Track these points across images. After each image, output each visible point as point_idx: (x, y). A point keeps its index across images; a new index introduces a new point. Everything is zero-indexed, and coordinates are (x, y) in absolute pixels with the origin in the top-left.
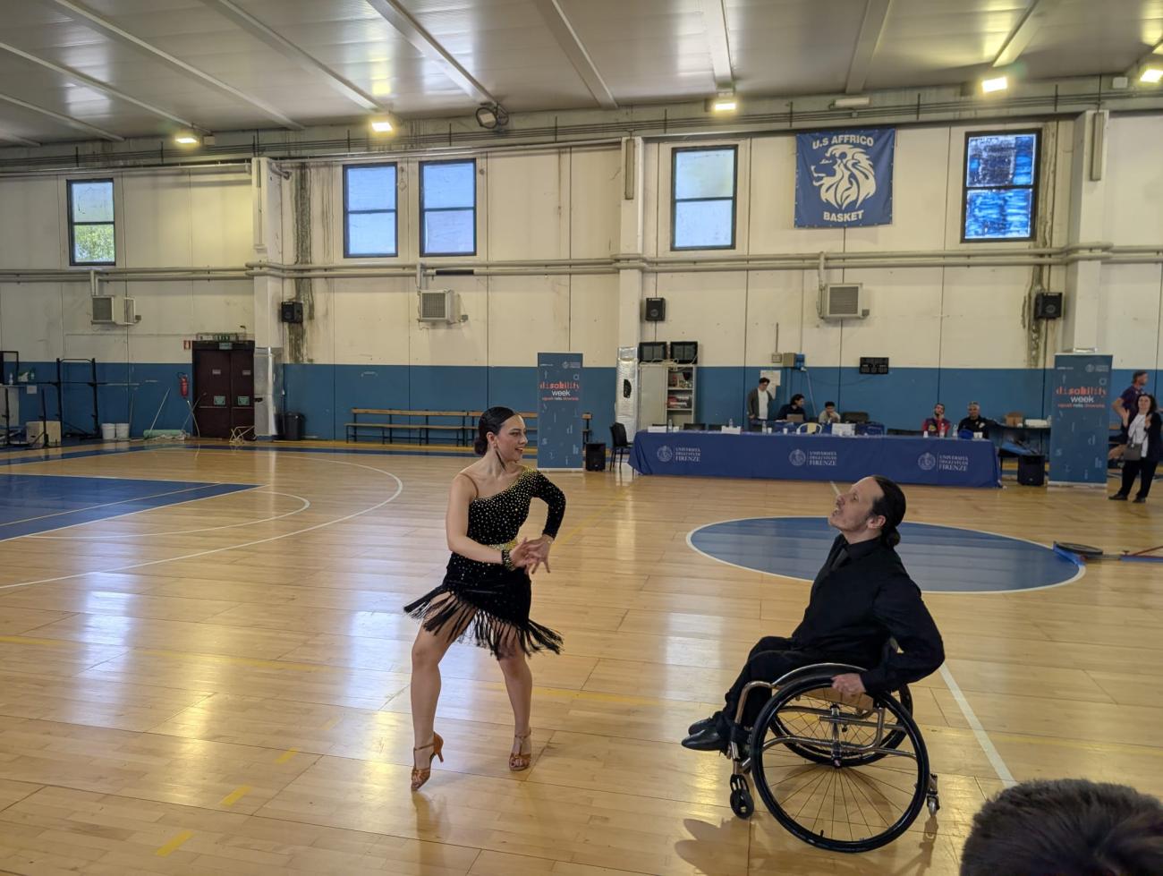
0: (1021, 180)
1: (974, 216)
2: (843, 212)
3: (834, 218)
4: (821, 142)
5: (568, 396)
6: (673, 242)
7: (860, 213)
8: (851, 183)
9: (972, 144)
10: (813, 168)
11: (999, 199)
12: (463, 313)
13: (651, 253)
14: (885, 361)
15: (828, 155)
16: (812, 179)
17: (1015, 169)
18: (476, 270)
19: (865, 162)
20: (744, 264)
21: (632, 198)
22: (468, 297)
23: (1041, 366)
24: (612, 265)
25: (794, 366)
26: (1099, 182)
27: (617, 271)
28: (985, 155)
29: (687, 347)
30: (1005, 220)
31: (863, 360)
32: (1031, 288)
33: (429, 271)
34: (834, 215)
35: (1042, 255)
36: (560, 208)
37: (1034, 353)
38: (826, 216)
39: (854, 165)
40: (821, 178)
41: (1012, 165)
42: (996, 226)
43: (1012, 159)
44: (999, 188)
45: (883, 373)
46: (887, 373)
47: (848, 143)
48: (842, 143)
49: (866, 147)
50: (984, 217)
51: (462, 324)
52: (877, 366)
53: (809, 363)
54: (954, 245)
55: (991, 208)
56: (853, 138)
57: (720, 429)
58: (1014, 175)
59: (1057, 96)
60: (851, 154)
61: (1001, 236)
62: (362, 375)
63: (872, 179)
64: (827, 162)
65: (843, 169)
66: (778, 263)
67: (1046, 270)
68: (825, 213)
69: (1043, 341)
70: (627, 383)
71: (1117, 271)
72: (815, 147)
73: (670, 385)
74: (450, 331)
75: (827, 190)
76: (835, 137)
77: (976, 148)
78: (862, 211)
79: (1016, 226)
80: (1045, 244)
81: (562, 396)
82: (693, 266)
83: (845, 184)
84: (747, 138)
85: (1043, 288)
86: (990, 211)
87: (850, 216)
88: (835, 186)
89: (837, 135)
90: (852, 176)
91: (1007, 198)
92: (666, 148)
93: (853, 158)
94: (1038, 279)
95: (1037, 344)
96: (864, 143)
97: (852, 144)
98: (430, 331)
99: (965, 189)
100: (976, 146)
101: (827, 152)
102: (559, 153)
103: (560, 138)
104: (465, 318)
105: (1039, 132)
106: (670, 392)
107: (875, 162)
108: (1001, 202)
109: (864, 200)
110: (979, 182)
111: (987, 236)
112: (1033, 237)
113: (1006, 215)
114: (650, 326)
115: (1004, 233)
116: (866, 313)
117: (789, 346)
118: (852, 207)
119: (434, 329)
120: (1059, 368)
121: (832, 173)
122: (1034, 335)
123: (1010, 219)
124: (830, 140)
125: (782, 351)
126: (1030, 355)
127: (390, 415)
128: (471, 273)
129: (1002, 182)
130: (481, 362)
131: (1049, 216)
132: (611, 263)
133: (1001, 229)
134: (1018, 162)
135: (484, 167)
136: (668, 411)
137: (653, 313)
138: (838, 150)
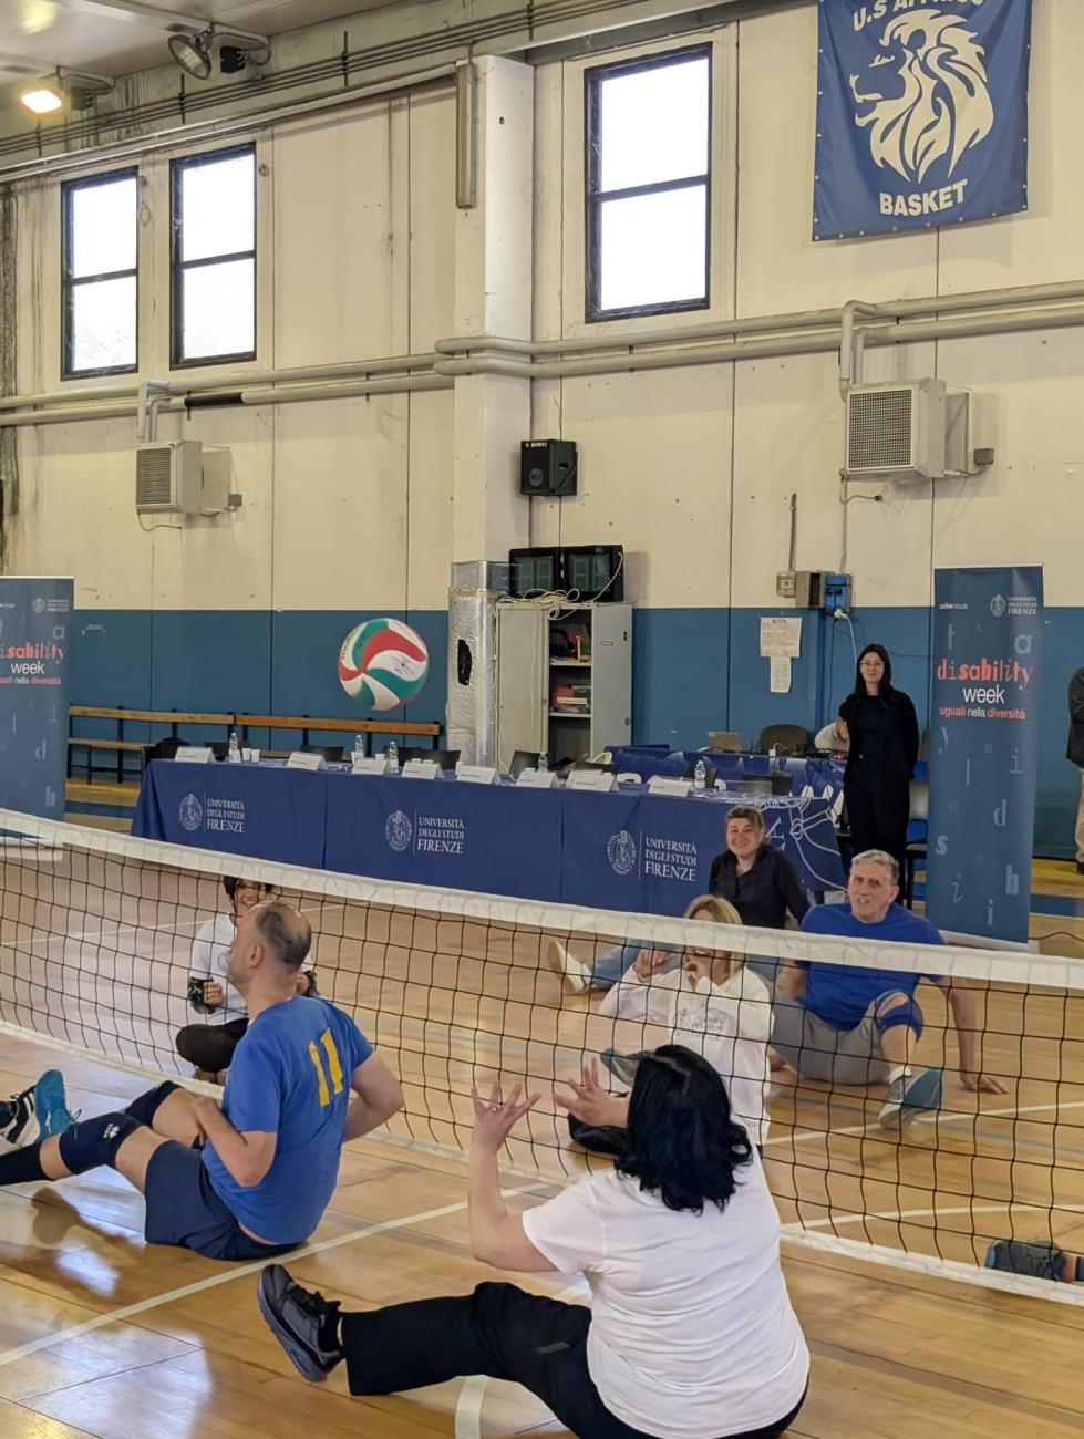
2: (921, 189)
3: (901, 209)
4: (871, 10)
5: (40, 676)
6: (592, 296)
7: (959, 186)
8: (937, 110)
10: (853, 80)
12: (234, 492)
13: (551, 332)
15: (885, 42)
16: (851, 109)
18: (247, 393)
19: (966, 48)
20: (727, 346)
21: (469, 207)
24: (439, 368)
27: (447, 381)
29: (596, 560)
33: (174, 401)
34: (900, 199)
36: (391, 237)
38: (885, 203)
39: (942, 61)
40: (871, 105)
48: (918, 4)
49: (967, 9)
51: (233, 514)
53: (862, 597)
62: (84, 632)
63: (980, 88)
64: (885, 60)
65: (922, 76)
66: (783, 339)
68: (883, 196)
70: (464, 650)
72: (856, 27)
73: (555, 651)
74: (213, 530)
75: (885, 137)
78: (964, 182)
81: (29, 676)
82: (624, 358)
83: (924, 114)
87: (936, 199)
88: (903, 118)
90: (942, 91)
92: (576, 70)
93: (939, 44)
97: (939, 6)
98: (185, 533)
101: (882, 34)
102: (388, 111)
103: (354, 78)
104: (236, 501)
106: (555, 672)
107: (989, 42)
109: (966, 152)
114: (548, 509)
116: (984, 458)
117: (818, 557)
118: (938, 174)
119: (189, 527)
121: (894, 89)
127: (121, 721)
128: (235, 400)
130: (263, 605)
135: (267, 161)
136: (551, 719)
137: (534, 477)
138: (903, 28)
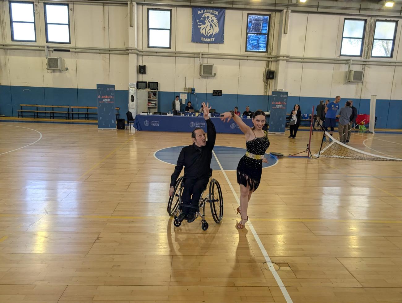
0: (264, 32)
1: (250, 43)
2: (208, 38)
3: (205, 40)
4: (201, 11)
5: (109, 101)
6: (148, 44)
7: (214, 39)
8: (211, 28)
9: (250, 17)
10: (198, 21)
11: (257, 37)
12: (66, 67)
13: (140, 48)
14: (221, 91)
15: (203, 16)
16: (197, 25)
17: (262, 28)
18: (71, 50)
19: (215, 20)
20: (174, 55)
21: (133, 26)
22: (68, 60)
23: (268, 95)
24: (126, 51)
25: (191, 92)
26: (287, 34)
27: (128, 54)
28: (253, 22)
29: (154, 84)
30: (259, 45)
31: (214, 91)
32: (266, 69)
33: (51, 49)
34: (205, 39)
35: (269, 58)
36: (104, 27)
37: (266, 90)
38: (202, 39)
39: (212, 21)
40: (201, 25)
41: (261, 26)
42: (256, 47)
43: (262, 24)
44: (257, 34)
45: (220, 96)
46: (221, 96)
47: (210, 13)
48: (208, 12)
49: (216, 15)
50: (252, 43)
51: (66, 71)
52: (218, 93)
53: (196, 91)
54: (243, 52)
55: (255, 41)
56: (211, 11)
57: (166, 115)
58: (262, 30)
59: (276, 3)
60: (210, 16)
61: (257, 51)
62: (24, 91)
63: (217, 26)
64: (203, 19)
65: (208, 23)
66: (186, 55)
67: (270, 62)
68: (202, 38)
69: (269, 86)
70: (132, 96)
71: (290, 64)
72: (198, 13)
73: (148, 98)
74: (61, 74)
75: (203, 30)
76: (205, 10)
77: (251, 19)
78: (214, 38)
79: (262, 47)
80: (270, 54)
81: (107, 101)
82: (156, 54)
83: (208, 28)
84: (175, 7)
85: (269, 69)
86: (254, 42)
87: (210, 40)
88: (205, 28)
89: (206, 9)
90: (211, 25)
91: (260, 38)
92: (145, 8)
93: (211, 19)
94: (268, 66)
95: (267, 87)
96: (215, 13)
97: (211, 13)
98: (53, 74)
99: (247, 33)
100: (251, 18)
101: (203, 15)
102: (103, 5)
104: (67, 69)
105: (270, 15)
106: (148, 100)
107: (219, 20)
108: (258, 39)
109: (215, 34)
110: (252, 32)
111: (253, 50)
112: (267, 51)
113: (259, 43)
114: (141, 76)
115: (258, 50)
116: (215, 75)
117: (190, 85)
118: (211, 36)
119: (54, 73)
120: (273, 96)
121: (204, 23)
122: (266, 84)
123: (260, 45)
124: (204, 11)
125: (187, 87)
126: (265, 91)
127: (37, 107)
128: (69, 51)
129: (258, 32)
130: (75, 87)
131: (272, 45)
132: (125, 51)
133: (258, 48)
134: (263, 25)
135: (72, 8)
136: (148, 107)
137: (142, 71)
138: (206, 15)
